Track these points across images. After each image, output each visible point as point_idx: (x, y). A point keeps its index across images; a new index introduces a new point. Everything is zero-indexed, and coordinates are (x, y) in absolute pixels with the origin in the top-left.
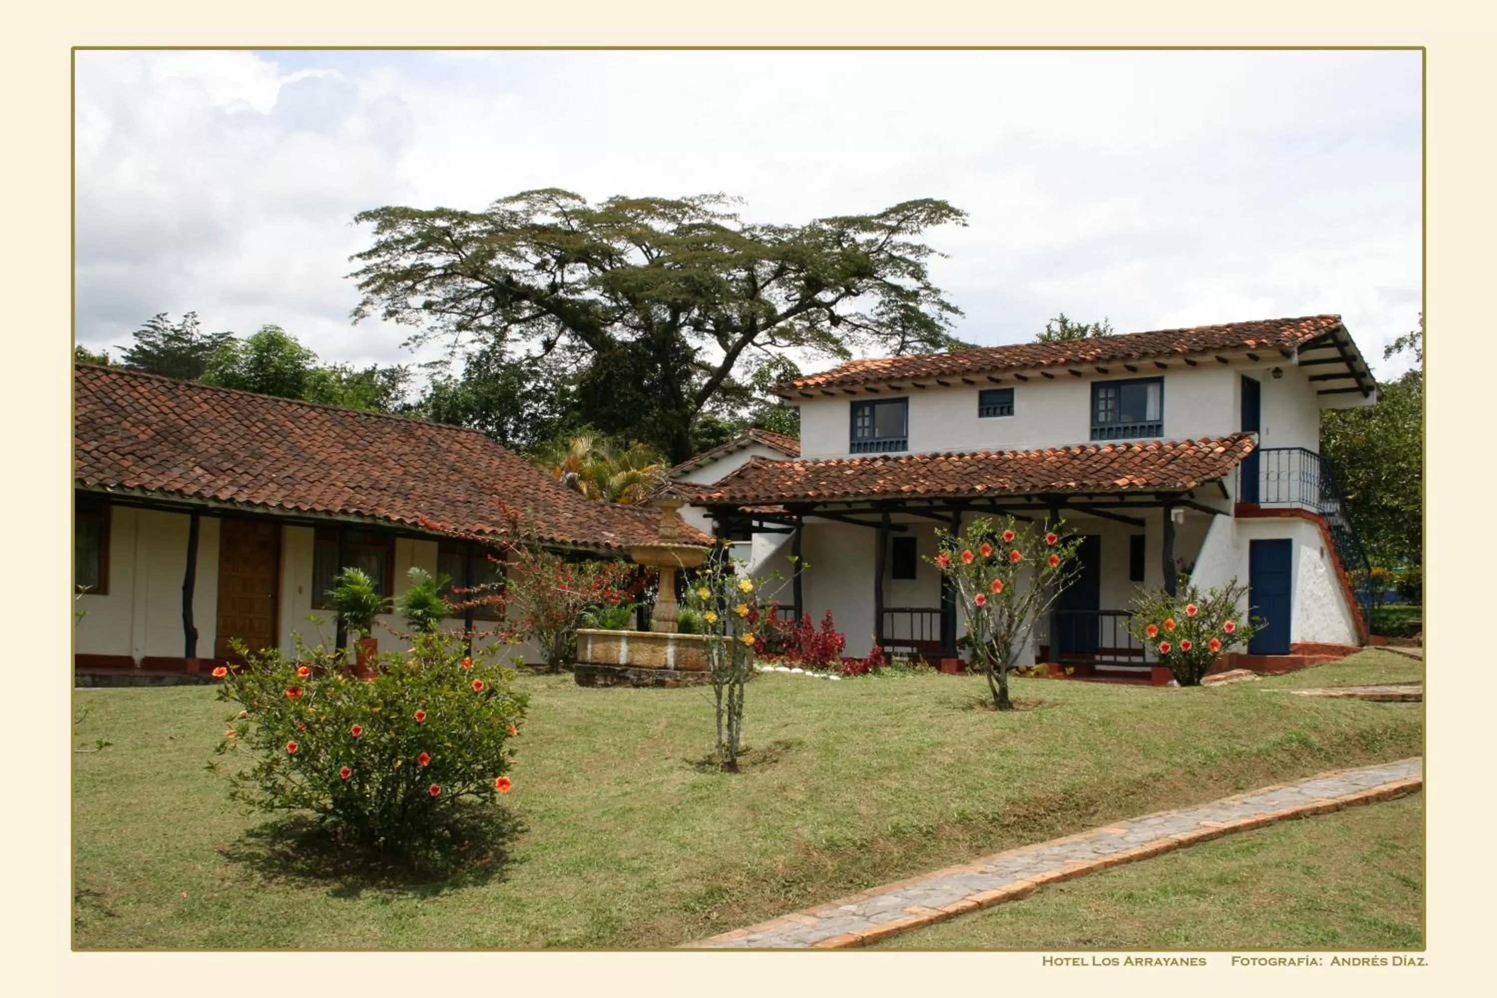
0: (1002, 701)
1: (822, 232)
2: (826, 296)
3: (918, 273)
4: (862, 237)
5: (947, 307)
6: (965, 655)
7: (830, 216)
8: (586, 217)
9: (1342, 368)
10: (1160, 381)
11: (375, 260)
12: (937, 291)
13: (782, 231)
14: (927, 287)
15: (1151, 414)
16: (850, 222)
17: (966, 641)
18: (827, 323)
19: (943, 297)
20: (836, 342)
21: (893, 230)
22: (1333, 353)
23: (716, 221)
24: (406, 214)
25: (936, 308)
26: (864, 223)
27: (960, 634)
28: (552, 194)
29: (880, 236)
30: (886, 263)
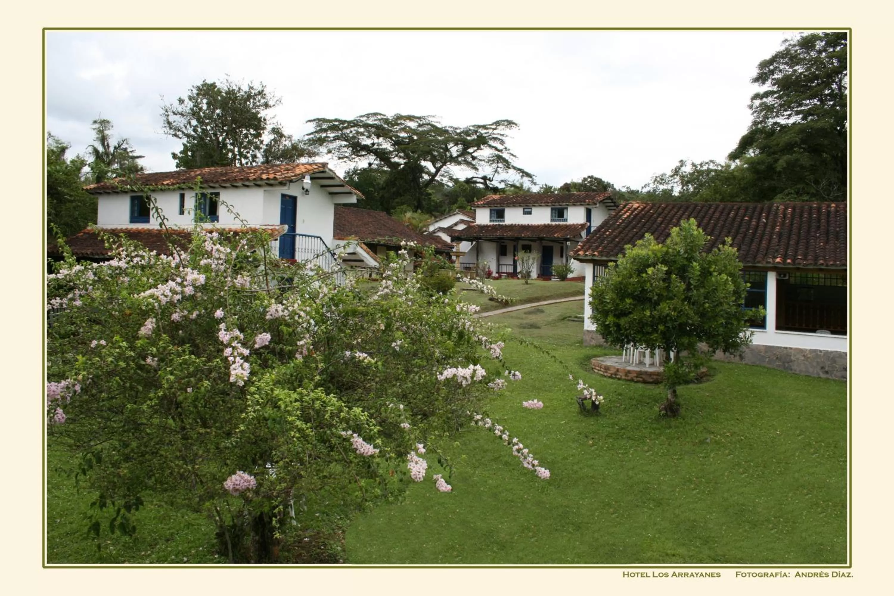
0: (527, 283)
1: (470, 130)
2: (470, 150)
3: (502, 142)
4: (483, 131)
5: (512, 155)
6: (519, 276)
7: (473, 124)
8: (386, 121)
9: (612, 204)
10: (567, 208)
11: (312, 136)
12: (509, 150)
13: (456, 129)
14: (506, 148)
15: (565, 217)
16: (479, 127)
17: (520, 272)
18: (471, 159)
19: (511, 152)
20: (474, 165)
21: (494, 129)
22: (610, 201)
23: (433, 123)
24: (325, 120)
25: (509, 155)
26: (484, 127)
27: (518, 270)
28: (375, 114)
29: (491, 131)
30: (491, 139)
